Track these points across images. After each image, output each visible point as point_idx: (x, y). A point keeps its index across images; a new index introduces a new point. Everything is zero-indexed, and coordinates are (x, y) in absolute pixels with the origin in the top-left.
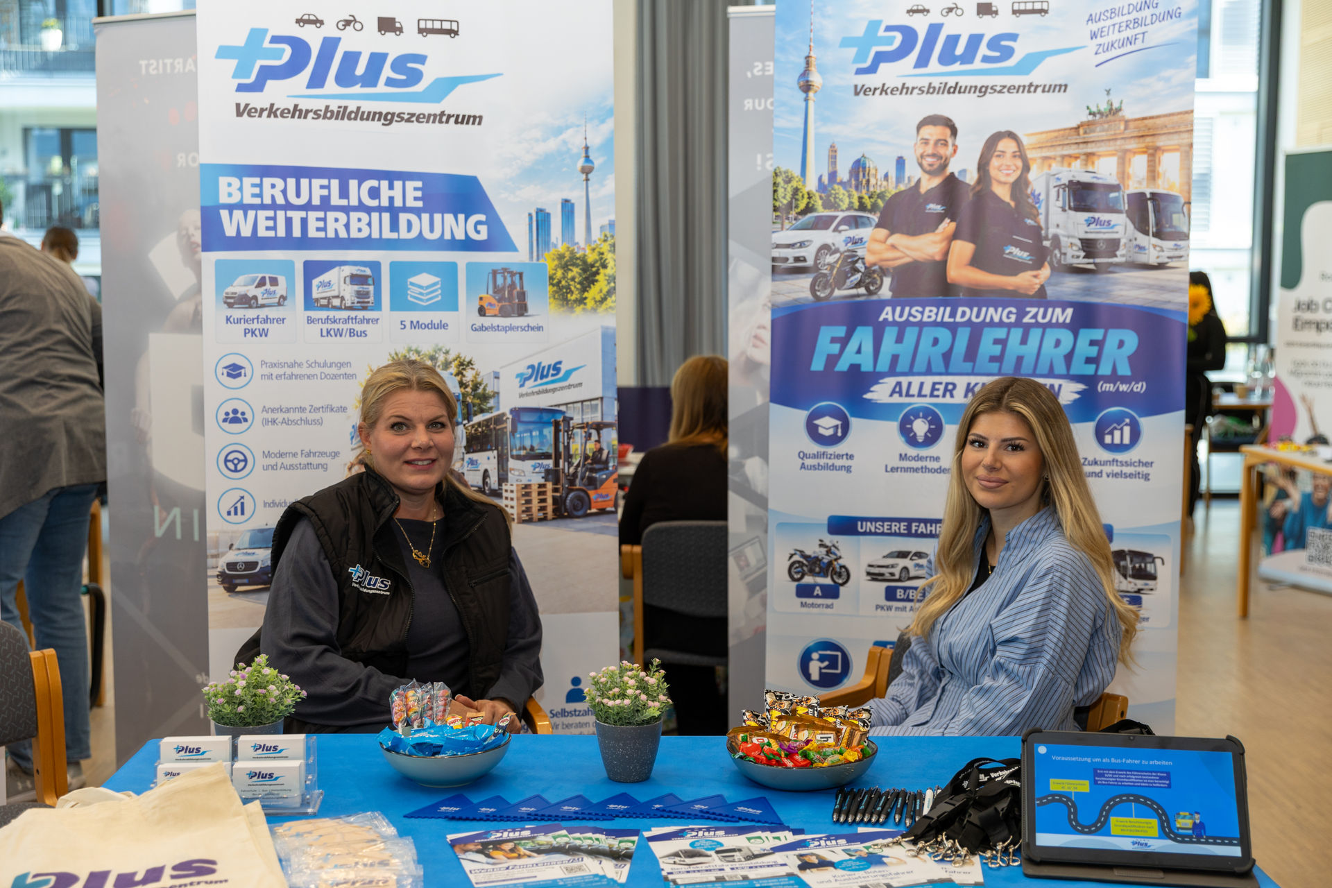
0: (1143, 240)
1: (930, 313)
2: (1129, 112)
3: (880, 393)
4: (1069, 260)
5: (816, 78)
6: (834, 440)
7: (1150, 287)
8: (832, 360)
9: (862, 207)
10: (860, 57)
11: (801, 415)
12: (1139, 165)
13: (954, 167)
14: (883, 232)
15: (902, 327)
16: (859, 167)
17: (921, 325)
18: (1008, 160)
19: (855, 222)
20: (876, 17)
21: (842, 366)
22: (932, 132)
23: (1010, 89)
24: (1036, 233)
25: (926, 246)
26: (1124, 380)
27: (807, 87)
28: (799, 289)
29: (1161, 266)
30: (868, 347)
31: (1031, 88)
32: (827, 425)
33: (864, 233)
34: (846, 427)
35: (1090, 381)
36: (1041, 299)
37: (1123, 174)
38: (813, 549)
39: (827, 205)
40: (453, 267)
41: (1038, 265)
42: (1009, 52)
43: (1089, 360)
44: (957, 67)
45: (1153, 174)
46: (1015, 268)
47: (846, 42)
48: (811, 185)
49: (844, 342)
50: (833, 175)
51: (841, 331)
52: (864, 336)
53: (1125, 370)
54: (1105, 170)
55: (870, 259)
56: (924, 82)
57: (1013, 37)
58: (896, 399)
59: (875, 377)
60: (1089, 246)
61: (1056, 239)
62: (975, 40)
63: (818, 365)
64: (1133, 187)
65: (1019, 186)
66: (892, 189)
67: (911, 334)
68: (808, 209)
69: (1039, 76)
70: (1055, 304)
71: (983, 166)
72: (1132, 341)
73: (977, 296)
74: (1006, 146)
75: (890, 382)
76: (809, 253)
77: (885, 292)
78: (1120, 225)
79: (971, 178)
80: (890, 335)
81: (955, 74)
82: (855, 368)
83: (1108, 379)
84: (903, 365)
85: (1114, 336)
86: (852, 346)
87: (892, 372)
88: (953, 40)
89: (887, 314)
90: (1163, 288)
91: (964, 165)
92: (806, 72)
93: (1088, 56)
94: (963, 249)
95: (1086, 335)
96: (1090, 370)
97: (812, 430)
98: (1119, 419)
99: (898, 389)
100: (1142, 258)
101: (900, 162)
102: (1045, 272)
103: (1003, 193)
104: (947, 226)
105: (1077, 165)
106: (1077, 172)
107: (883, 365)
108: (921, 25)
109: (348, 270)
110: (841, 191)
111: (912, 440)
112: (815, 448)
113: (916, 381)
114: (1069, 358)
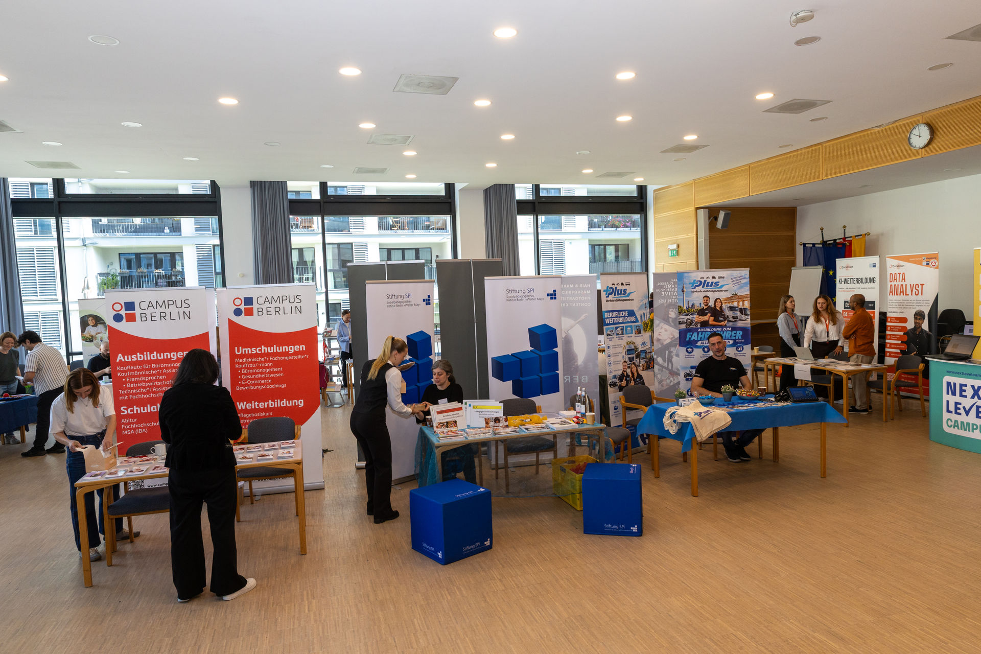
0: (742, 316)
1: (707, 330)
2: (739, 295)
3: (699, 344)
4: (730, 320)
5: (685, 290)
6: (691, 352)
7: (744, 324)
8: (690, 338)
9: (694, 312)
10: (692, 286)
11: (685, 348)
12: (741, 303)
13: (710, 304)
14: (698, 316)
15: (702, 332)
16: (693, 305)
17: (705, 332)
18: (719, 303)
19: (692, 314)
20: (695, 279)
21: (692, 339)
22: (705, 299)
23: (718, 291)
24: (724, 315)
25: (705, 318)
26: (740, 339)
27: (683, 291)
28: (683, 326)
29: (746, 320)
30: (696, 336)
31: (722, 291)
32: (689, 350)
33: (695, 316)
34: (693, 350)
35: (735, 340)
36: (725, 326)
37: (738, 305)
38: (688, 372)
39: (688, 312)
40: (632, 326)
41: (725, 321)
42: (718, 285)
43: (734, 336)
44: (709, 287)
45: (743, 305)
46: (721, 321)
47: (690, 283)
48: (685, 308)
49: (692, 335)
50: (689, 306)
51: (691, 333)
52: (695, 334)
53: (740, 338)
54: (735, 304)
55: (696, 321)
56: (704, 290)
57: (719, 282)
58: (702, 345)
59: (698, 341)
60: (733, 317)
61: (728, 316)
62: (712, 283)
63: (687, 339)
64: (740, 307)
65: (721, 307)
66: (699, 308)
67: (704, 333)
68: (685, 312)
69: (723, 289)
70: (728, 327)
71: (715, 304)
72: (741, 333)
73: (714, 326)
74: (718, 301)
75: (701, 342)
76: (685, 320)
77: (699, 326)
78: (738, 313)
79: (713, 306)
80: (700, 333)
81: (709, 289)
82: (694, 340)
83: (737, 339)
84: (703, 339)
85: (738, 332)
86: (693, 336)
87: (701, 340)
88: (708, 283)
89: (699, 330)
90: (746, 324)
91: (711, 304)
92: (683, 289)
93: (731, 285)
94: (712, 318)
95: (734, 332)
96: (734, 338)
97: (687, 351)
98: (740, 346)
99: (702, 343)
100: (742, 319)
101: (700, 304)
102: (726, 322)
103: (718, 309)
104: (709, 315)
105: (730, 303)
106: (730, 305)
107: (699, 339)
108: (703, 280)
109: (620, 328)
110: (690, 309)
111: (704, 351)
112: (688, 354)
113: (705, 341)
114: (731, 336)
